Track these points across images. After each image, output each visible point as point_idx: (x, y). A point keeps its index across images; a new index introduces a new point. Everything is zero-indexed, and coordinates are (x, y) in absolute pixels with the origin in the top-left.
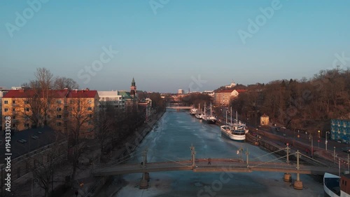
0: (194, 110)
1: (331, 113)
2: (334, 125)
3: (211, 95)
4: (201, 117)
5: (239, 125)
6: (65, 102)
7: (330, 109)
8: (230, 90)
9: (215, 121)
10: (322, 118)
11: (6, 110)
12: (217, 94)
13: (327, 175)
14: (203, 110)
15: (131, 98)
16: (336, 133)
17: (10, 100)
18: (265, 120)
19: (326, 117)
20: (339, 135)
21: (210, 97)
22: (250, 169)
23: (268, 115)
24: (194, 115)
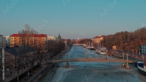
0: (85, 45)
1: (142, 43)
2: (143, 47)
3: (92, 39)
4: (88, 47)
5: (104, 49)
6: (35, 39)
7: (141, 42)
8: (100, 37)
9: (94, 49)
10: (138, 46)
11: (12, 41)
12: (94, 39)
13: (139, 62)
14: (89, 45)
15: (59, 39)
16: (144, 51)
17: (13, 38)
18: (114, 47)
19: (140, 45)
20: (145, 51)
21: (91, 40)
22: (108, 61)
23: (116, 45)
24: (85, 47)
